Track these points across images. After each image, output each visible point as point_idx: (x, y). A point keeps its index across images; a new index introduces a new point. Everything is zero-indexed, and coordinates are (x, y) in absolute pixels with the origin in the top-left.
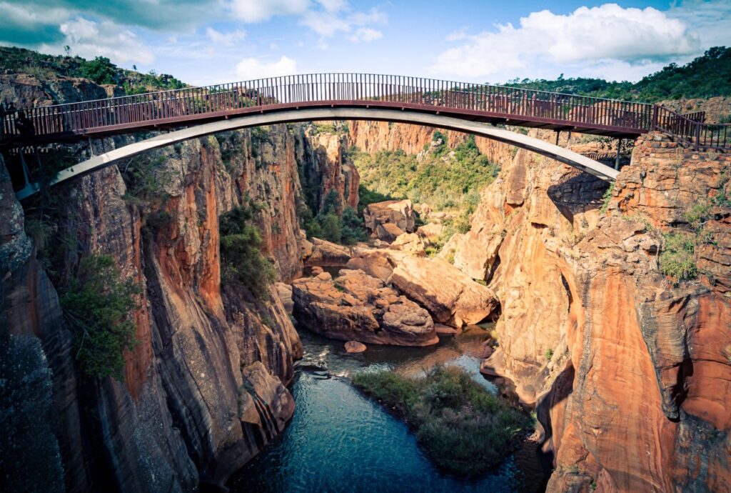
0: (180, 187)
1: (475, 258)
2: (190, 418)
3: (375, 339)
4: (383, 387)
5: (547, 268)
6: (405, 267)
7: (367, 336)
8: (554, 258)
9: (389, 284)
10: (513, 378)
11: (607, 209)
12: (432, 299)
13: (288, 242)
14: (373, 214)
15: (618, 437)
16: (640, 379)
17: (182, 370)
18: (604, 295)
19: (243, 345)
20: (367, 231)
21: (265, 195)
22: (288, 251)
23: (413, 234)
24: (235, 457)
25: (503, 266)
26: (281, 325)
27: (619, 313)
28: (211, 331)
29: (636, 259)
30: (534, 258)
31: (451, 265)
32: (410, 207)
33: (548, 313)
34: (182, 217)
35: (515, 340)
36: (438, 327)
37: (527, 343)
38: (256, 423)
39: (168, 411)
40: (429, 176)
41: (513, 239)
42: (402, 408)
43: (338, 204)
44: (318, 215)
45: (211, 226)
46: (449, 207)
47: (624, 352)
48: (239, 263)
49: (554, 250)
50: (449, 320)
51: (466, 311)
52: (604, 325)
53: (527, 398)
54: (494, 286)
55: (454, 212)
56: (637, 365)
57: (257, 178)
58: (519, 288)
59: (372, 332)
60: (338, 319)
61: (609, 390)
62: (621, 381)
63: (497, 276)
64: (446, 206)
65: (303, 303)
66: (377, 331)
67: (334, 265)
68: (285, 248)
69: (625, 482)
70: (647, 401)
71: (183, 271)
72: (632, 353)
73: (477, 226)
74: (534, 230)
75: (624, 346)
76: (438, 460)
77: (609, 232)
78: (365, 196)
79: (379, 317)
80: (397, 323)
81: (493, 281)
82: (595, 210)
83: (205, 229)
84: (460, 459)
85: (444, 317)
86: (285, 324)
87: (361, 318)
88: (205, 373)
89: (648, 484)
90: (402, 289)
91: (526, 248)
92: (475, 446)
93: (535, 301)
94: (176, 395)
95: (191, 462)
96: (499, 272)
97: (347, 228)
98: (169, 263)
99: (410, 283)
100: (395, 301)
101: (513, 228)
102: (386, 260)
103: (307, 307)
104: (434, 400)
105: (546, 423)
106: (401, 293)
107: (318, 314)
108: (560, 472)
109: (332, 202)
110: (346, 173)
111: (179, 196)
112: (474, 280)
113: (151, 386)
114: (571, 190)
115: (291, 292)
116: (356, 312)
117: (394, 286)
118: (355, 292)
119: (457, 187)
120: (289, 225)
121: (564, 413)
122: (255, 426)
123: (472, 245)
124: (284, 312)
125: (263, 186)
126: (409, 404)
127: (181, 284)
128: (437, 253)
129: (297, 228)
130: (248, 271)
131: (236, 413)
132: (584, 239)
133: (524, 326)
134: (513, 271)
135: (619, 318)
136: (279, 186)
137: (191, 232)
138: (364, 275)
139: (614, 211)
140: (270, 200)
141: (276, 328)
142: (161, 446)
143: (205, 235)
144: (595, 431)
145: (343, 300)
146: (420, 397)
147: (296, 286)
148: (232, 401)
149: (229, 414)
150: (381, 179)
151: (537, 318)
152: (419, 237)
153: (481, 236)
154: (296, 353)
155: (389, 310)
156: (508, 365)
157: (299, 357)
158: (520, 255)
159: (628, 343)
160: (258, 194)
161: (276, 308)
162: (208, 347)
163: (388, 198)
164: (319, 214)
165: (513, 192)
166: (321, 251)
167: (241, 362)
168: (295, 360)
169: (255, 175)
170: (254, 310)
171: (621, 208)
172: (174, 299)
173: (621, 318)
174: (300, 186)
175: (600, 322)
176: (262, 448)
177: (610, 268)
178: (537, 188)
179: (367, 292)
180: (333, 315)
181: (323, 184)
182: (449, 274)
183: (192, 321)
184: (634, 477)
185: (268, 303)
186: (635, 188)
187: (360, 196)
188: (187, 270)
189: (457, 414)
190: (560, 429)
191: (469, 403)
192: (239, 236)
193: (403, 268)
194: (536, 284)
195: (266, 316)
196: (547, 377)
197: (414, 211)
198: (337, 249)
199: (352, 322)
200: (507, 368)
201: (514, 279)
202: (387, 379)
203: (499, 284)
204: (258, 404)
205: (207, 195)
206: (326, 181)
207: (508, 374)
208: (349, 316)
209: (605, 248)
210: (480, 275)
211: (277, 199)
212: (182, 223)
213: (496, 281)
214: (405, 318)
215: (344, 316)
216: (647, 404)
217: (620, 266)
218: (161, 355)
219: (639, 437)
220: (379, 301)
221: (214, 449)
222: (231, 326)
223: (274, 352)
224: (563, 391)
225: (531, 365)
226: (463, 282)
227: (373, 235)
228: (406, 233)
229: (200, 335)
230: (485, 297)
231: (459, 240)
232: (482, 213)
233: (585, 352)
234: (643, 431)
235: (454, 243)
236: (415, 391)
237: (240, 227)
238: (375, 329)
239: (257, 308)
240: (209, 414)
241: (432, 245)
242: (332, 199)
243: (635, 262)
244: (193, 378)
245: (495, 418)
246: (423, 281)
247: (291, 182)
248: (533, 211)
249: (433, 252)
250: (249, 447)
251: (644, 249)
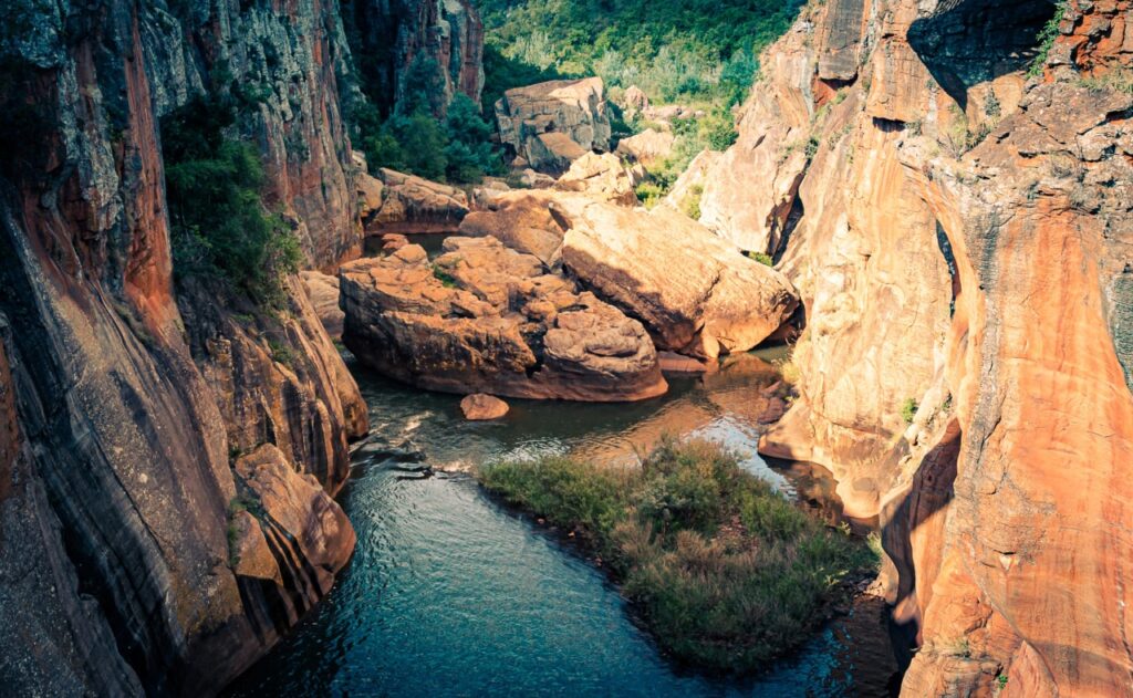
0: (56, 45)
1: (747, 204)
2: (119, 572)
3: (527, 388)
4: (548, 490)
5: (906, 222)
6: (591, 227)
7: (511, 383)
8: (918, 182)
9: (556, 267)
10: (830, 464)
11: (1045, 66)
12: (653, 299)
13: (326, 180)
14: (517, 112)
15: (1056, 571)
16: (1107, 445)
17: (95, 469)
18: (1030, 262)
19: (233, 410)
20: (503, 150)
21: (265, 72)
22: (326, 201)
23: (607, 156)
24: (226, 653)
25: (809, 221)
26: (317, 362)
27: (1064, 302)
28: (158, 380)
29: (1107, 178)
30: (878, 200)
31: (693, 221)
32: (600, 93)
33: (907, 320)
34: (67, 119)
35: (834, 382)
36: (667, 358)
37: (861, 387)
38: (271, 577)
39: (66, 558)
40: (642, 22)
41: (833, 159)
42: (590, 535)
43: (437, 90)
44: (392, 116)
45: (140, 141)
46: (689, 92)
47: (1071, 387)
48: (215, 226)
49: (918, 163)
50: (688, 344)
51: (727, 322)
52: (1028, 328)
53: (858, 507)
54: (790, 266)
55: (700, 104)
56: (1101, 413)
57: (244, 30)
58: (844, 268)
59: (520, 373)
60: (444, 347)
61: (1037, 471)
62: (1065, 451)
63: (797, 242)
64: (683, 91)
65: (364, 315)
66: (531, 370)
67: (432, 228)
68: (320, 193)
69: (1069, 669)
70: (1119, 491)
71: (82, 245)
72: (1090, 389)
73: (751, 132)
74: (880, 134)
75: (1072, 374)
76: (670, 641)
77: (1047, 117)
78: (499, 72)
79: (536, 341)
80: (575, 352)
81: (786, 256)
82: (1017, 73)
83: (126, 147)
84: (716, 637)
85: (678, 337)
86: (326, 360)
87: (496, 343)
88: (150, 474)
89: (1120, 669)
90: (583, 277)
91: (860, 176)
92: (748, 609)
93: (878, 295)
94: (85, 525)
95: (127, 667)
96: (800, 235)
97: (458, 144)
98: (47, 228)
99: (600, 265)
100: (570, 303)
101: (832, 134)
102: (547, 213)
103: (375, 322)
104: (658, 515)
105: (900, 556)
106: (583, 285)
107: (399, 336)
108: (930, 654)
109: (422, 86)
110: (454, 16)
111: (57, 69)
112: (746, 253)
113: (22, 505)
114: (961, 28)
115: (338, 291)
116: (482, 330)
117: (567, 272)
118: (480, 287)
119: (707, 46)
120: (327, 140)
121: (941, 533)
122: (268, 585)
123: (739, 176)
124: (322, 333)
125: (260, 48)
126: (604, 524)
127: (80, 274)
128: (661, 195)
129: (344, 148)
130: (236, 243)
131: (224, 557)
132: (988, 138)
133: (855, 351)
134: (831, 230)
135: (1063, 312)
136: (299, 49)
137: (94, 153)
138: (499, 249)
139: (1062, 68)
140: (278, 83)
141: (308, 371)
142: (56, 636)
143: (129, 161)
144: (1006, 560)
145: (452, 304)
146: (627, 510)
147: (348, 276)
148: (213, 532)
149: (209, 560)
150: (535, 32)
151: (884, 330)
152: (622, 161)
153: (761, 154)
154: (354, 424)
155: (556, 325)
156: (820, 437)
157: (360, 434)
158: (846, 192)
159: (1082, 367)
160: (250, 67)
161: (304, 325)
162: (152, 415)
163: (551, 75)
164: (395, 115)
165: (833, 52)
166: (402, 198)
167: (230, 446)
168: (352, 439)
169: (239, 22)
170: (254, 332)
171: (1080, 62)
172: (65, 309)
173: (1066, 314)
174: (348, 51)
175: (1018, 322)
176: (286, 632)
177: (1045, 200)
178: (887, 36)
179: (508, 285)
180: (433, 338)
181: (401, 44)
182: (688, 241)
183: (112, 358)
184: (1088, 656)
185: (285, 316)
186: (1116, 12)
187: (486, 71)
188: (93, 244)
189: (708, 543)
190: (932, 567)
191: (735, 519)
192: (209, 164)
193: (587, 229)
194: (882, 256)
195: (283, 343)
196: (905, 458)
197: (609, 104)
198: (438, 192)
199: (475, 353)
200: (817, 442)
201: (833, 250)
202: (557, 472)
203: (800, 261)
204: (272, 536)
205: (127, 68)
206: (407, 36)
207: (820, 457)
208: (468, 339)
209: (1035, 155)
210: (759, 243)
211: (295, 79)
212: (70, 134)
213: (793, 255)
214: (592, 342)
215: (457, 340)
216: (1121, 498)
217: (1069, 193)
218: (43, 438)
219: (1101, 571)
220: (535, 305)
221: (178, 639)
222: (202, 369)
223: (304, 423)
224: (939, 487)
225: (869, 436)
226: (721, 259)
227: (518, 161)
228: (592, 153)
229: (132, 391)
230: (769, 291)
231: (711, 165)
232: (762, 102)
233: (984, 389)
234: (1110, 558)
235: (698, 174)
236: (617, 497)
237: (211, 144)
238: (526, 366)
239: (260, 326)
240: (161, 561)
241: (652, 178)
242: (424, 80)
243: (1104, 183)
244: (121, 485)
245: (791, 549)
246: (632, 259)
247: (325, 39)
248: (877, 92)
249: (654, 195)
250: (257, 630)
251: (1126, 154)
